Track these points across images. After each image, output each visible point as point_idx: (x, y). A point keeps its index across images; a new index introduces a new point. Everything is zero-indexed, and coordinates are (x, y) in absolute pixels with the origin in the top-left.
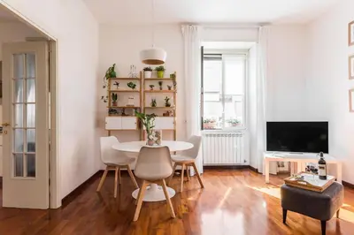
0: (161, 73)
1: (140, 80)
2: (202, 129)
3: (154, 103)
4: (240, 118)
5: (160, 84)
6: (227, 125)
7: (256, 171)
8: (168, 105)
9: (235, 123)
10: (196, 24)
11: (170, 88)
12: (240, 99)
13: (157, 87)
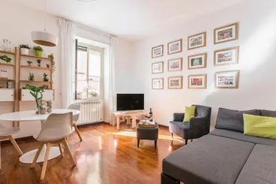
0: (39, 52)
1: (15, 54)
2: (76, 99)
3: (31, 78)
4: (98, 92)
5: (39, 61)
6: (90, 96)
7: (109, 124)
8: (46, 80)
9: (95, 95)
10: (71, 21)
11: (48, 66)
12: (99, 79)
13: (35, 64)
